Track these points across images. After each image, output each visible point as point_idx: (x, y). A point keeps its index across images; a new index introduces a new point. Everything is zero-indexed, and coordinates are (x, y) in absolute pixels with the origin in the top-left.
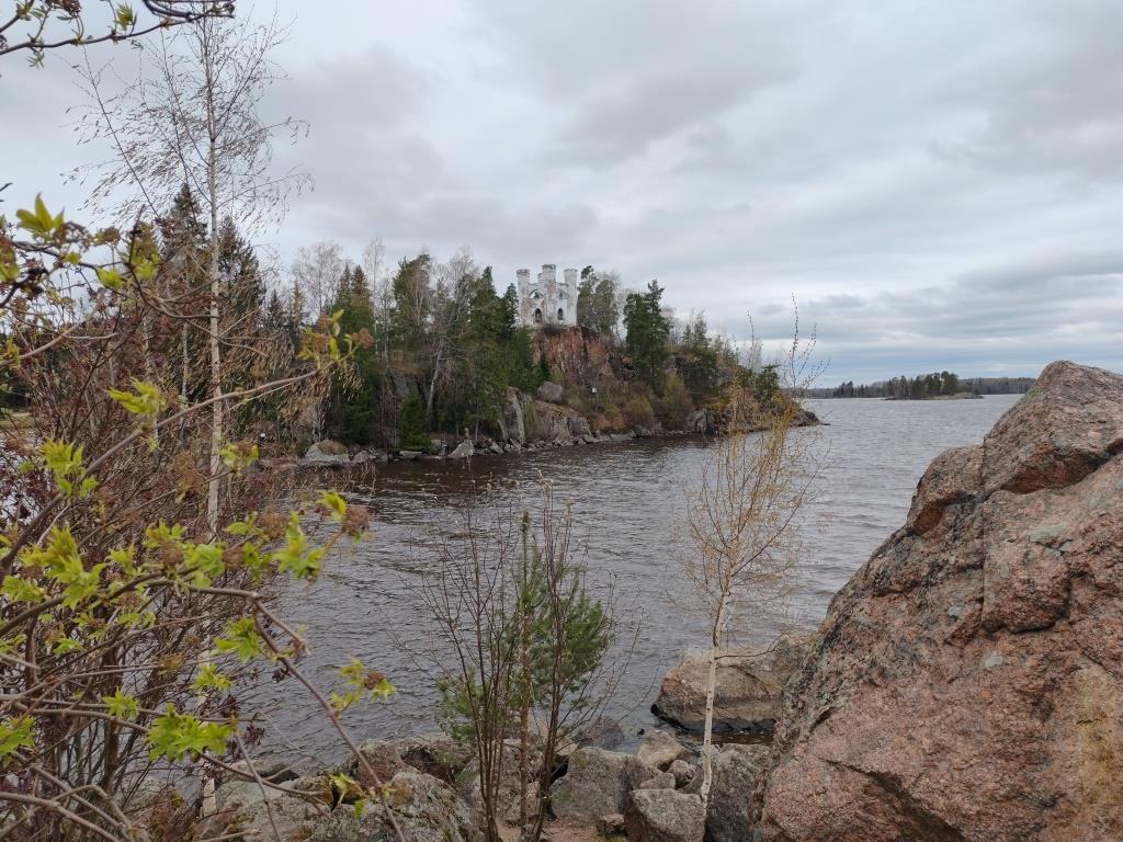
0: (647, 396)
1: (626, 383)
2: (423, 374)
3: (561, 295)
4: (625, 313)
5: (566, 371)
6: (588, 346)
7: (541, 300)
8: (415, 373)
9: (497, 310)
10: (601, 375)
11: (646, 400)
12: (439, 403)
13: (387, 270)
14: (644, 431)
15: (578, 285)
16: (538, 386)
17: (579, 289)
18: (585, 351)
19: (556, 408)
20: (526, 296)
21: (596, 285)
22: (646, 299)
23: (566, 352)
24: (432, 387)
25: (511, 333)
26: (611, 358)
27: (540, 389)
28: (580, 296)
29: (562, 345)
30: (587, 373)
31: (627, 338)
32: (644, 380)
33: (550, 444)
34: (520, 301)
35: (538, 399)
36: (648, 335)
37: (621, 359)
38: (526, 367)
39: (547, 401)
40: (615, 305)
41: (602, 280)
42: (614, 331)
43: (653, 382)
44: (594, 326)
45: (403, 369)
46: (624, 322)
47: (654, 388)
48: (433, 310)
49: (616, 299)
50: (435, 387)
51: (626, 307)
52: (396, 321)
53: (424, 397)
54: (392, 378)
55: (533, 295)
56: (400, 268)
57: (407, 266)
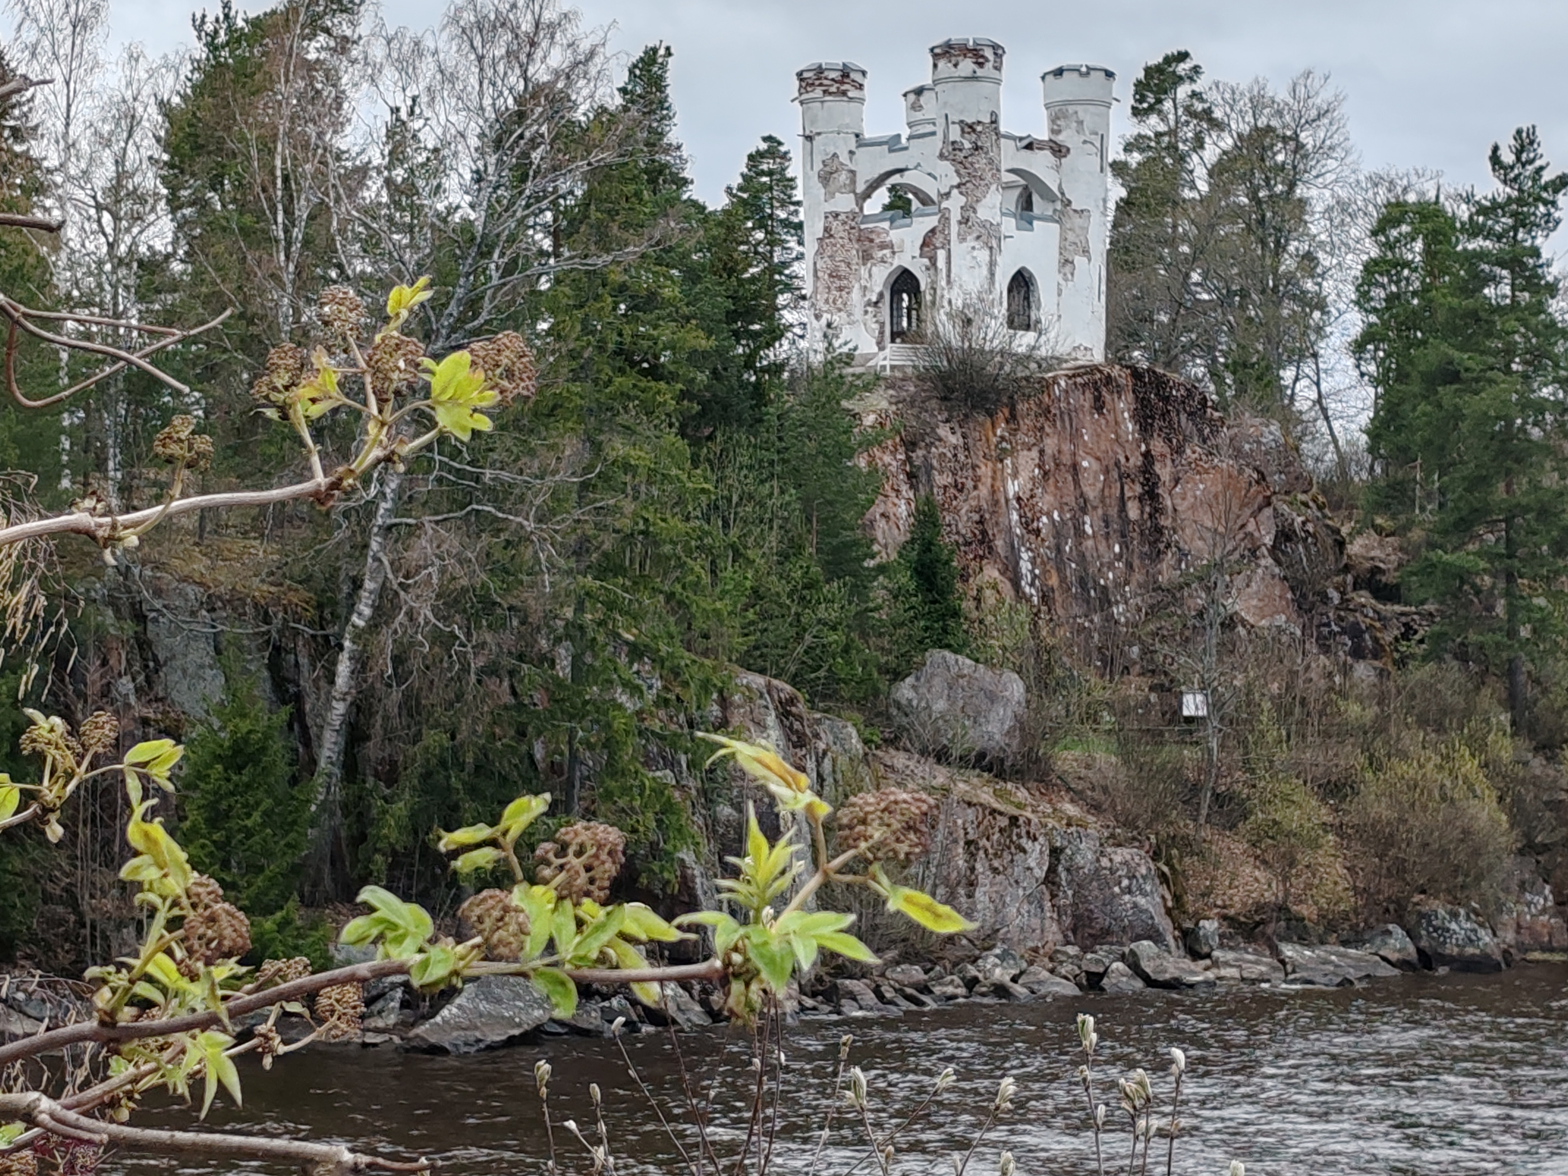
0: (1477, 744)
1: (1363, 671)
2: (298, 596)
3: (1027, 204)
4: (1362, 300)
5: (1045, 598)
6: (1164, 472)
7: (922, 224)
8: (260, 589)
9: (692, 275)
10: (1230, 623)
11: (1470, 766)
12: (373, 750)
13: (134, 58)
14: (1460, 928)
15: (1115, 153)
16: (897, 676)
17: (1119, 168)
18: (1150, 495)
19: (986, 796)
20: (845, 203)
21: (1211, 153)
22: (1474, 230)
23: (1045, 501)
24: (344, 668)
25: (758, 392)
26: (1285, 535)
27: (905, 691)
28: (1125, 207)
29: (1028, 461)
30: (1153, 611)
31: (1375, 433)
32: (1462, 656)
33: (953, 986)
34: (813, 230)
35: (892, 742)
36: (1485, 418)
37: (1341, 544)
38: (834, 571)
39: (942, 756)
40: (1309, 258)
41: (1241, 125)
42: (1305, 393)
43: (1510, 672)
44: (1198, 369)
45: (200, 565)
46: (1358, 347)
47: (1512, 701)
48: (362, 266)
49: (1317, 227)
50: (362, 664)
51: (1371, 268)
52: (170, 318)
53: (298, 717)
54: (140, 618)
55: (882, 196)
56: (200, 51)
57: (236, 38)
